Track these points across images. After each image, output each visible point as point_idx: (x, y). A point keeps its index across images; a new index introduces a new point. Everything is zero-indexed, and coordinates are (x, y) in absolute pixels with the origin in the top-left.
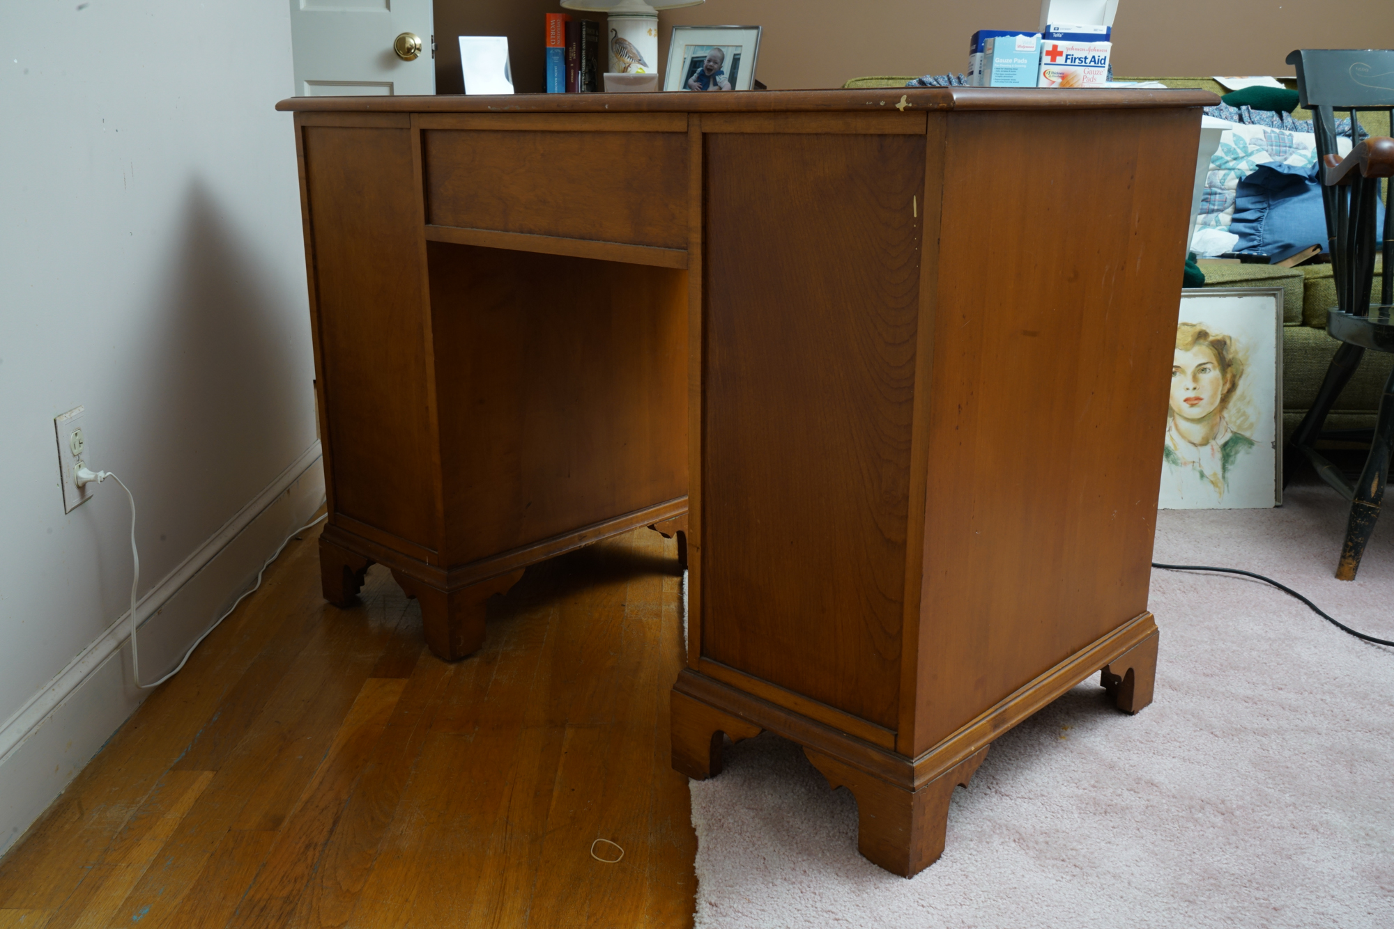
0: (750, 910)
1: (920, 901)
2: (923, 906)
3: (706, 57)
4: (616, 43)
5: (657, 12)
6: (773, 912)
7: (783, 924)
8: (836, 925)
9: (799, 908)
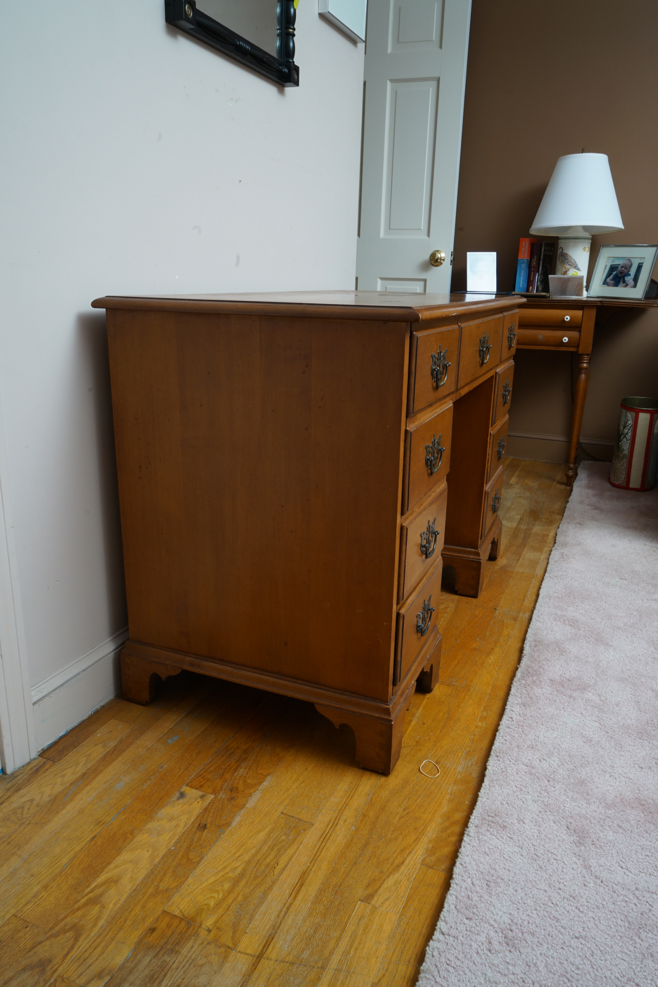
0: (502, 835)
1: (621, 863)
2: (622, 868)
3: (620, 264)
4: (562, 256)
5: (591, 236)
6: (517, 842)
7: (520, 852)
8: (555, 863)
9: (534, 844)
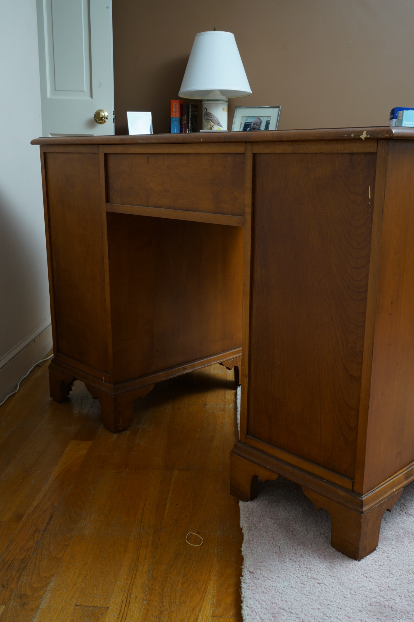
0: (271, 576)
1: (365, 574)
2: (367, 577)
3: (252, 122)
4: (206, 115)
5: (228, 99)
6: (284, 578)
7: (289, 585)
8: (319, 587)
9: (298, 576)
